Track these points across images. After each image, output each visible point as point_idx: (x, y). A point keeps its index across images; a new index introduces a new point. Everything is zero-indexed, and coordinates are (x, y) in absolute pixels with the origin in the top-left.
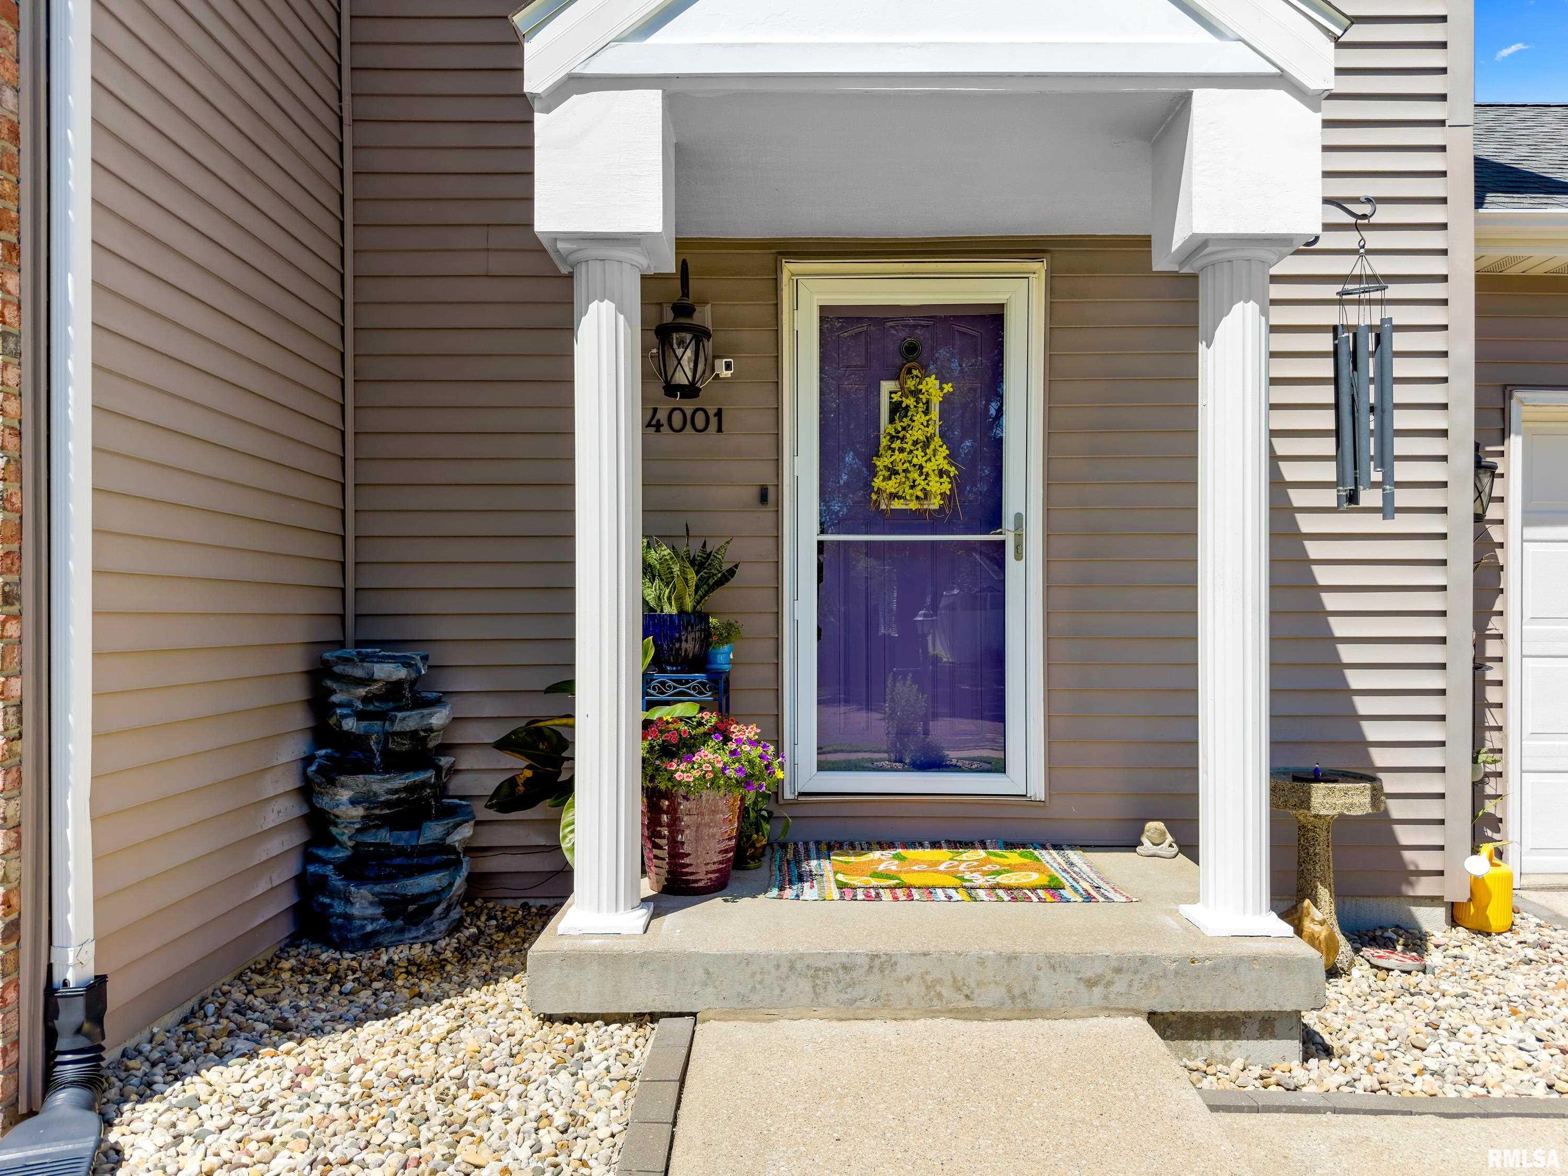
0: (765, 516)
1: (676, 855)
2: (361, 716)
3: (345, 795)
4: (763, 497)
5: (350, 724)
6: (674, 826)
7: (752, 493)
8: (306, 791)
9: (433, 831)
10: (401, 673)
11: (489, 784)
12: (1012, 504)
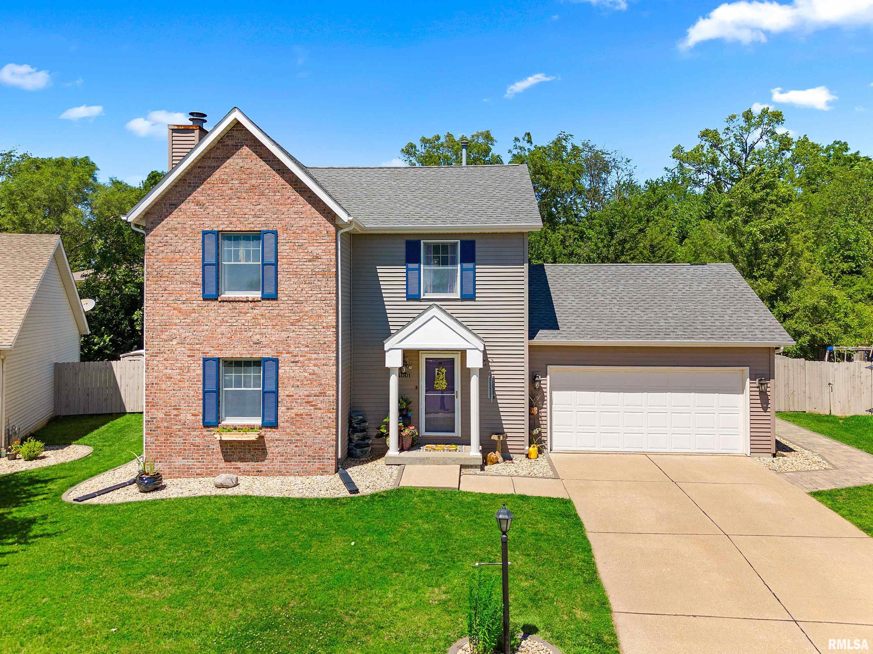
0: (417, 391)
1: (402, 445)
2: (357, 424)
3: (355, 436)
4: (416, 388)
5: (355, 425)
6: (402, 441)
7: (415, 387)
8: (349, 435)
9: (367, 441)
10: (362, 418)
11: (375, 434)
12: (456, 390)
